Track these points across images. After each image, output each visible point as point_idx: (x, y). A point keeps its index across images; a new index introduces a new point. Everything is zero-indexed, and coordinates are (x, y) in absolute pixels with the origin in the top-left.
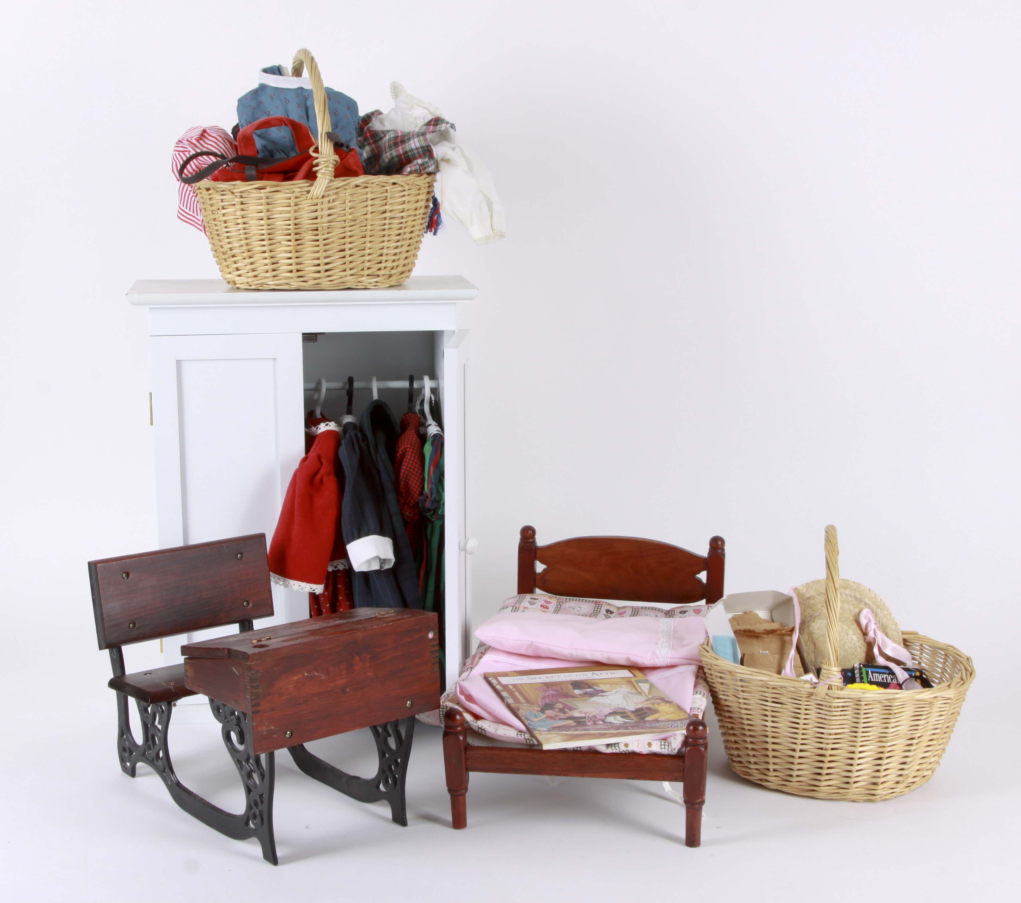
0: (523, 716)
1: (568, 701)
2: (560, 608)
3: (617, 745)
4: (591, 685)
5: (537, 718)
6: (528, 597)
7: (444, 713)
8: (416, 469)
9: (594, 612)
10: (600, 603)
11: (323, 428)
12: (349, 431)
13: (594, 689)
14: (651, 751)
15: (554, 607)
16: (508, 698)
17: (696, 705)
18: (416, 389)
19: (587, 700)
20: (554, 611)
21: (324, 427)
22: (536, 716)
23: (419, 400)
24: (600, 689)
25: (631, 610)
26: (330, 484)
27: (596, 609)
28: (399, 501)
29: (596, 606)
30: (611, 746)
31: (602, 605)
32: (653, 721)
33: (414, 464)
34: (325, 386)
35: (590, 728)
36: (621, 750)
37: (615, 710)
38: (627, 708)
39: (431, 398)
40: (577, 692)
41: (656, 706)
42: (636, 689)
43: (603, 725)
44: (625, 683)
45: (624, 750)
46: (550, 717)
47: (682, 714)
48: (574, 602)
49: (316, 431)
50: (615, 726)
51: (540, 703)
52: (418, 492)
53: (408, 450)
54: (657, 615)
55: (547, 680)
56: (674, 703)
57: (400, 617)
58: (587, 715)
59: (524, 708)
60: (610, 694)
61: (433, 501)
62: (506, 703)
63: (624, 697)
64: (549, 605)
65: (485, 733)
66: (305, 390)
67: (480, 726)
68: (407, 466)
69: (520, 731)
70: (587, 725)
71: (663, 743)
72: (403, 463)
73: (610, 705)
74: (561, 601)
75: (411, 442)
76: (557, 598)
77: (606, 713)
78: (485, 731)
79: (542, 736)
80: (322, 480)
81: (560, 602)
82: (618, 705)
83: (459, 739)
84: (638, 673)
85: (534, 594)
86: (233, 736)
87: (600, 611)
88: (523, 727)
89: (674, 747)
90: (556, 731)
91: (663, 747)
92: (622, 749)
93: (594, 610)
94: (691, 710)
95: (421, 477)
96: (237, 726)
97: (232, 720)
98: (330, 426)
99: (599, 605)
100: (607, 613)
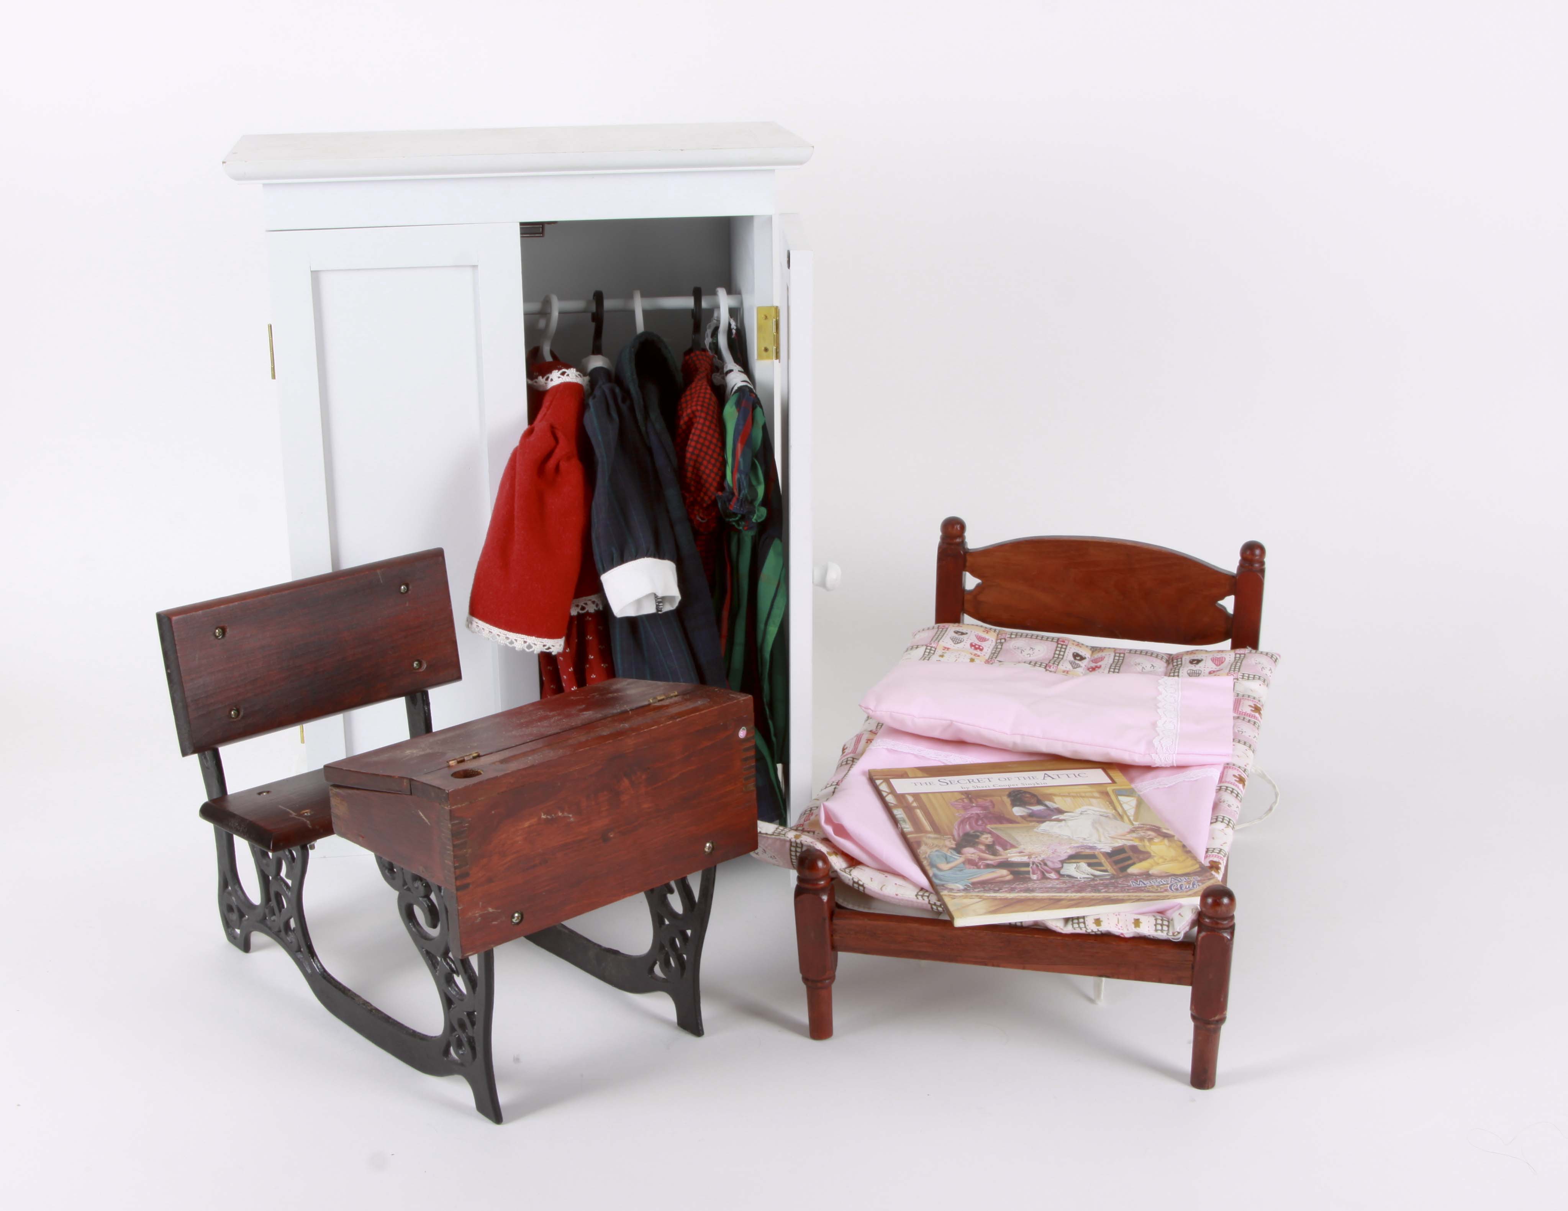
0: (925, 858)
1: (1003, 831)
2: (1001, 648)
3: (1081, 920)
4: (1040, 798)
5: (948, 863)
6: (952, 628)
7: (798, 854)
8: (712, 446)
9: (1054, 657)
10: (1064, 642)
11: (556, 378)
12: (600, 383)
13: (1046, 806)
14: (1139, 934)
15: (992, 647)
16: (904, 821)
17: (1216, 844)
18: (706, 310)
19: (1034, 827)
20: (992, 653)
21: (559, 377)
22: (947, 860)
23: (710, 327)
24: (1055, 806)
25: (1113, 654)
26: (572, 473)
27: (1057, 652)
28: (684, 498)
29: (1057, 647)
30: (1072, 921)
31: (1067, 646)
32: (1141, 875)
33: (709, 437)
34: (557, 307)
35: (1035, 886)
36: (1089, 931)
37: (1078, 850)
38: (1099, 846)
39: (730, 325)
40: (1018, 811)
41: (1147, 843)
42: (1115, 809)
43: (1057, 882)
44: (1096, 795)
45: (1094, 930)
46: (971, 862)
47: (1190, 862)
48: (1024, 639)
49: (546, 383)
50: (1076, 883)
51: (955, 833)
52: (715, 484)
53: (697, 414)
54: (1154, 665)
55: (971, 787)
56: (1176, 838)
57: (690, 705)
58: (1031, 860)
59: (930, 841)
60: (1072, 817)
61: (742, 500)
62: (900, 829)
63: (1095, 824)
64: (983, 644)
65: (864, 890)
66: (527, 315)
67: (856, 880)
68: (697, 442)
69: (922, 889)
70: (1030, 879)
71: (1159, 922)
72: (691, 436)
73: (1070, 839)
74: (1002, 637)
75: (703, 402)
76: (997, 631)
77: (1064, 856)
78: (864, 888)
79: (955, 900)
80: (557, 469)
81: (1001, 639)
82: (1085, 839)
83: (822, 900)
84: (1118, 775)
85: (961, 625)
86: (420, 914)
87: (1063, 656)
88: (924, 881)
89: (1178, 930)
90: (979, 892)
91: (1159, 927)
92: (1092, 928)
93: (1055, 654)
94: (1207, 852)
95: (720, 459)
96: (426, 899)
97: (417, 888)
98: (568, 375)
99: (1062, 645)
100: (1075, 659)
